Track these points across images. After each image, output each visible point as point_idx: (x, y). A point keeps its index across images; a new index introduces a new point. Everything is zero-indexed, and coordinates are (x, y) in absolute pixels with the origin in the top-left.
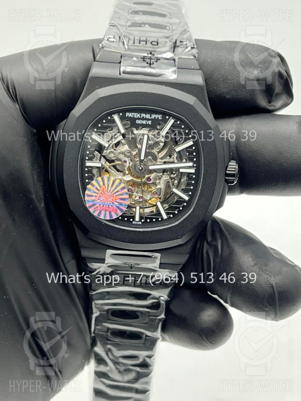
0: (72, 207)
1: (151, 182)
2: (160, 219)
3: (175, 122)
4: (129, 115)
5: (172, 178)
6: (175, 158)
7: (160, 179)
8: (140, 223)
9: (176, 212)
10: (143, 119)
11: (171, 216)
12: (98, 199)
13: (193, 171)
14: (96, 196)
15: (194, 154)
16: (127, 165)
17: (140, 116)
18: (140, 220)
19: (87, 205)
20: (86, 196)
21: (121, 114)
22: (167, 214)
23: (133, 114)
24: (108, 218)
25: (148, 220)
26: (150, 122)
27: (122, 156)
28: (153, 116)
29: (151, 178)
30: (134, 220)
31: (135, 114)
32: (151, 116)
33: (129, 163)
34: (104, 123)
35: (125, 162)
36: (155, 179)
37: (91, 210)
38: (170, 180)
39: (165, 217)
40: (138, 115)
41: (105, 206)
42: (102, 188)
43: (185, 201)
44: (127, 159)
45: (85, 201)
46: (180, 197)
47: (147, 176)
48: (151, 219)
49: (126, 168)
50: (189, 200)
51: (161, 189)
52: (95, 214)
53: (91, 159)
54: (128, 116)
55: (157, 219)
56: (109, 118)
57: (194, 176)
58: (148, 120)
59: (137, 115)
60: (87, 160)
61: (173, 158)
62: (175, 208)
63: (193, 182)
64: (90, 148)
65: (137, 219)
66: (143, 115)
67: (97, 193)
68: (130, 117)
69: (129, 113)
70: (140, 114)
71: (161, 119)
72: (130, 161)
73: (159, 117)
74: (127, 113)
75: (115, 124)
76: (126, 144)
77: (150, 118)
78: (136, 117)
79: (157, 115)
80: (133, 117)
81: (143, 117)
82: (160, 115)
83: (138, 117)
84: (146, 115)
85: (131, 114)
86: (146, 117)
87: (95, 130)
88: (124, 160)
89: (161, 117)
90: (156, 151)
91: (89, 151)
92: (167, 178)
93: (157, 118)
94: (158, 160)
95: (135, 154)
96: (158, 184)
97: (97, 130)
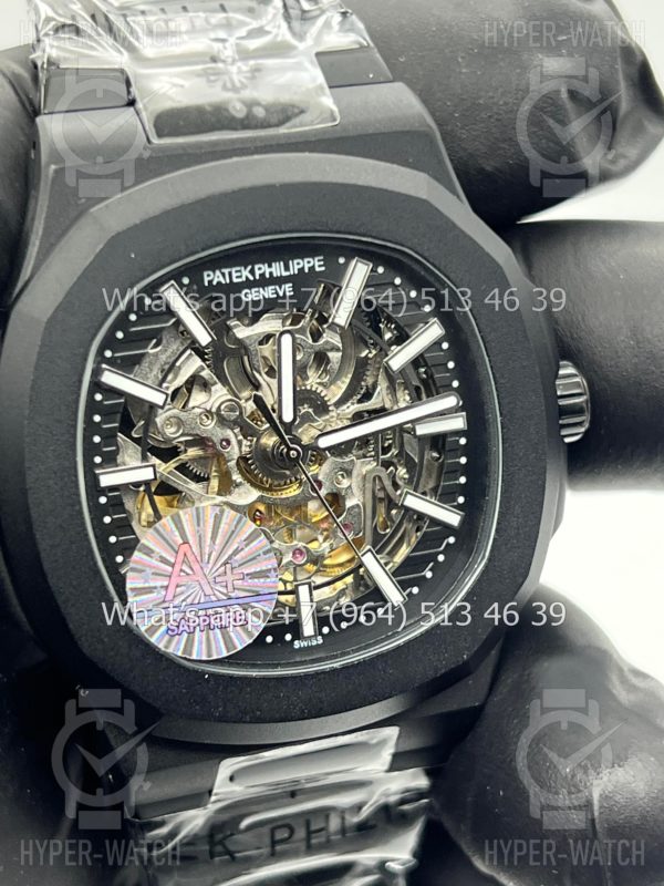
1: (323, 492)
4: (215, 277)
7: (348, 474)
8: (320, 640)
9: (429, 575)
10: (264, 282)
11: (415, 590)
13: (458, 423)
14: (165, 588)
15: (451, 365)
16: (234, 452)
17: (252, 272)
18: (319, 632)
21: (187, 281)
22: (403, 585)
23: (226, 271)
25: (344, 625)
27: (210, 427)
28: (296, 266)
29: (320, 478)
30: (296, 636)
31: (234, 270)
32: (287, 268)
33: (240, 443)
34: (135, 324)
35: (226, 442)
36: (334, 480)
39: (396, 598)
40: (246, 273)
43: (449, 530)
44: (229, 434)
46: (434, 522)
48: (352, 618)
49: (232, 464)
50: (463, 522)
53: (115, 461)
54: (210, 282)
57: (463, 441)
58: (280, 281)
59: (241, 274)
60: (100, 466)
61: (382, 395)
62: (423, 561)
63: (463, 460)
64: (102, 422)
66: (262, 269)
67: (169, 576)
68: (219, 283)
69: (214, 272)
70: (249, 268)
71: (323, 269)
72: (241, 437)
73: (313, 266)
74: (205, 274)
75: (174, 320)
76: (216, 383)
77: (287, 274)
78: (239, 280)
79: (306, 260)
80: (228, 281)
81: (260, 275)
82: (316, 259)
83: (244, 279)
84: (270, 266)
85: (218, 273)
86: (271, 273)
87: (108, 354)
88: (220, 437)
89: (322, 263)
90: (321, 384)
91: (100, 435)
92: (371, 467)
93: (309, 268)
94: (332, 413)
95: (255, 407)
96: (347, 494)
97: (114, 353)
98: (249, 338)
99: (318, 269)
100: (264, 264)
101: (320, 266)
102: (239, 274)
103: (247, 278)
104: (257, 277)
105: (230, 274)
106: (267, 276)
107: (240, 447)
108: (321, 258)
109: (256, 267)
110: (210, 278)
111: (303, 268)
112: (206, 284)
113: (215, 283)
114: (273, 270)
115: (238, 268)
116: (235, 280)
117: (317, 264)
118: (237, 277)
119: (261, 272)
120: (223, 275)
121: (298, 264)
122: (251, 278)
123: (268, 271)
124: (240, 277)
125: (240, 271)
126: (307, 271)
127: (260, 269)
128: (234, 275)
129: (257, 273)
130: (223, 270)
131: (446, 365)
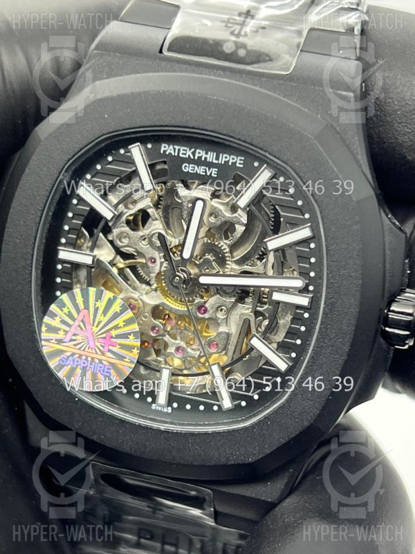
0: (10, 348)
1: (206, 316)
2: (215, 408)
3: (274, 177)
4: (167, 149)
5: (257, 314)
6: (270, 265)
7: (229, 311)
8: (170, 410)
9: (256, 397)
10: (199, 162)
11: (244, 404)
12: (71, 340)
13: (304, 301)
14: (66, 332)
15: (313, 260)
16: (156, 268)
17: (194, 153)
18: (169, 403)
20: (44, 328)
21: (149, 146)
22: (234, 397)
23: (177, 147)
25: (188, 407)
26: (214, 172)
27: (144, 246)
28: (224, 158)
29: (207, 305)
30: (154, 401)
31: (182, 148)
32: (217, 158)
33: (162, 264)
34: (110, 163)
35: (153, 260)
36: (219, 308)
37: (52, 364)
38: (252, 319)
39: (227, 403)
40: (189, 153)
41: (84, 357)
42: (81, 314)
43: (277, 373)
44: (156, 255)
45: (41, 340)
46: (268, 362)
47: (198, 300)
48: (195, 405)
49: (153, 275)
50: (288, 370)
51: (228, 335)
52: (61, 375)
53: (73, 245)
54: (165, 151)
55: (209, 407)
56: (122, 151)
57: (306, 315)
58: (210, 165)
59: (185, 152)
60: (65, 245)
61: (265, 266)
63: (303, 329)
64: (72, 218)
65: (162, 398)
66: (200, 153)
67: (70, 326)
68: (170, 154)
69: (169, 146)
70: (193, 150)
71: (242, 166)
72: (163, 260)
73: (236, 162)
74: (163, 145)
75: (134, 168)
76: (157, 219)
77: (216, 162)
78: (184, 156)
79: (232, 157)
80: (176, 154)
81: (198, 157)
82: (239, 158)
83: (187, 156)
84: (207, 153)
85: (171, 147)
86: (206, 158)
87: (88, 177)
88: (150, 256)
89: (242, 162)
90: (226, 244)
91: (69, 226)
92: (247, 312)
93: (232, 163)
94: (227, 266)
95: (177, 244)
96: (222, 323)
97: (92, 177)
98: (185, 197)
99: (238, 165)
100: (203, 150)
101: (240, 164)
103: (189, 156)
104: (196, 158)
105: (179, 150)
106: (203, 159)
107: (161, 266)
108: (243, 158)
109: (198, 151)
110: (166, 149)
111: (229, 161)
112: (162, 152)
113: (167, 153)
114: (208, 156)
115: (185, 148)
116: (181, 155)
117: (238, 162)
118: (183, 154)
119: (200, 155)
120: (175, 149)
121: (226, 157)
122: (192, 157)
123: (204, 156)
124: (185, 154)
125: (186, 150)
126: (230, 164)
127: (199, 153)
128: (181, 152)
129: (197, 155)
130: (175, 147)
131: (310, 259)
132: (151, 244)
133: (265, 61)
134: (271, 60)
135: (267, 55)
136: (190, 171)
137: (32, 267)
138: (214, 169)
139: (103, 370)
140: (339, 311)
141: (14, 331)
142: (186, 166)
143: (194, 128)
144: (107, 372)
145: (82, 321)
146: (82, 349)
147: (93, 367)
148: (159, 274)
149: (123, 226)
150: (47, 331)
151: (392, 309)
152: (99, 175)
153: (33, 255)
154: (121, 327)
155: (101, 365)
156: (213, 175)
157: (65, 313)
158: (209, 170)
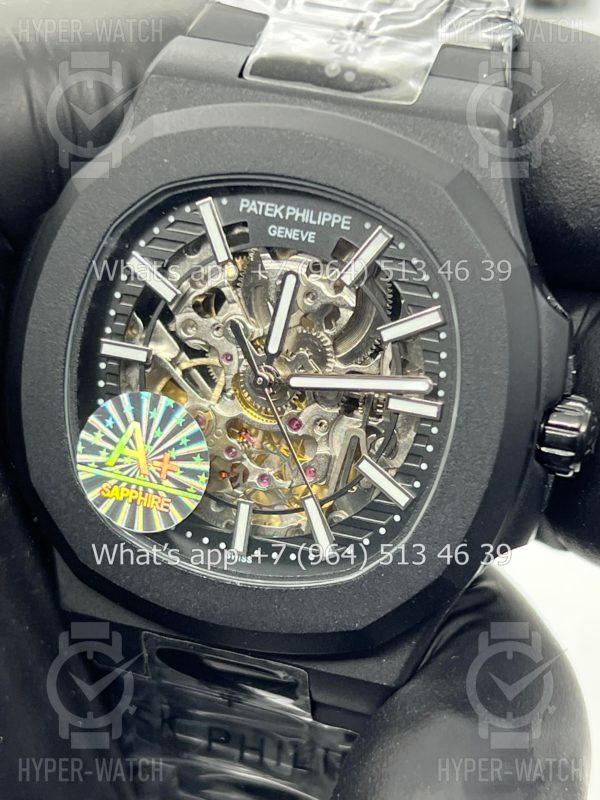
1: (300, 432)
2: (311, 556)
3: (391, 242)
4: (248, 205)
5: (369, 430)
6: (386, 363)
7: (331, 426)
8: (249, 560)
9: (366, 542)
10: (291, 223)
11: (349, 550)
12: (117, 464)
13: (431, 410)
15: (443, 355)
16: (233, 368)
17: (284, 212)
18: (250, 551)
19: (82, 477)
20: (80, 448)
21: (224, 201)
22: (336, 542)
23: (261, 204)
24: (139, 528)
26: (311, 236)
27: (216, 339)
28: (325, 218)
29: (301, 418)
30: (229, 548)
31: (268, 205)
32: (315, 218)
33: (240, 361)
34: (171, 225)
35: (229, 358)
36: (317, 422)
37: (91, 496)
38: (362, 436)
39: (327, 550)
40: (278, 211)
41: (134, 487)
42: (131, 428)
43: (396, 509)
44: (233, 350)
45: (76, 463)
46: (382, 494)
47: (289, 411)
49: (230, 378)
50: (410, 505)
51: (330, 459)
53: (122, 336)
54: (245, 209)
56: (188, 209)
57: (435, 430)
58: (307, 227)
59: (269, 208)
60: (111, 336)
61: (380, 364)
62: (364, 528)
63: (430, 448)
64: (121, 300)
65: (240, 542)
66: (293, 211)
67: (114, 443)
68: (252, 212)
69: (251, 202)
70: (282, 207)
71: (348, 228)
72: (242, 357)
73: (340, 223)
74: (243, 200)
75: (204, 232)
76: (234, 302)
77: (314, 223)
78: (270, 215)
79: (335, 216)
80: (260, 213)
81: (290, 216)
82: (345, 217)
83: (275, 215)
84: (301, 211)
85: (254, 203)
86: (300, 218)
87: (142, 243)
88: (226, 351)
89: (349, 223)
90: (327, 335)
91: (116, 310)
92: (355, 427)
93: (336, 224)
94: (329, 365)
95: (262, 335)
96: (321, 441)
97: (148, 244)
98: (272, 271)
99: (343, 227)
100: (296, 207)
101: (346, 225)
102: (271, 210)
103: (278, 215)
104: (287, 217)
105: (264, 207)
106: (296, 219)
107: (239, 365)
108: (350, 218)
109: (289, 208)
110: (246, 206)
111: (330, 222)
112: (241, 210)
113: (248, 211)
114: (303, 215)
115: (273, 205)
116: (267, 214)
117: (344, 222)
118: (269, 212)
119: (292, 214)
120: (258, 206)
121: (327, 217)
122: (282, 217)
123: (298, 215)
124: (272, 213)
125: (273, 208)
126: (333, 225)
127: (291, 211)
128: (267, 209)
129: (288, 214)
130: (259, 202)
131: (439, 354)
132: (226, 335)
133: (380, 88)
134: (388, 86)
135: (383, 80)
136: (279, 236)
137: (65, 364)
138: (312, 233)
139: (160, 504)
140: (477, 422)
141: (40, 451)
142: (273, 229)
143: (282, 176)
144: (165, 507)
145: (132, 438)
146: (132, 475)
147: (145, 499)
148: (237, 375)
149: (189, 312)
150: (84, 452)
151: (550, 422)
152: (156, 241)
153: (66, 349)
154: (183, 446)
155: (156, 497)
156: (309, 241)
157: (109, 428)
158: (304, 234)
